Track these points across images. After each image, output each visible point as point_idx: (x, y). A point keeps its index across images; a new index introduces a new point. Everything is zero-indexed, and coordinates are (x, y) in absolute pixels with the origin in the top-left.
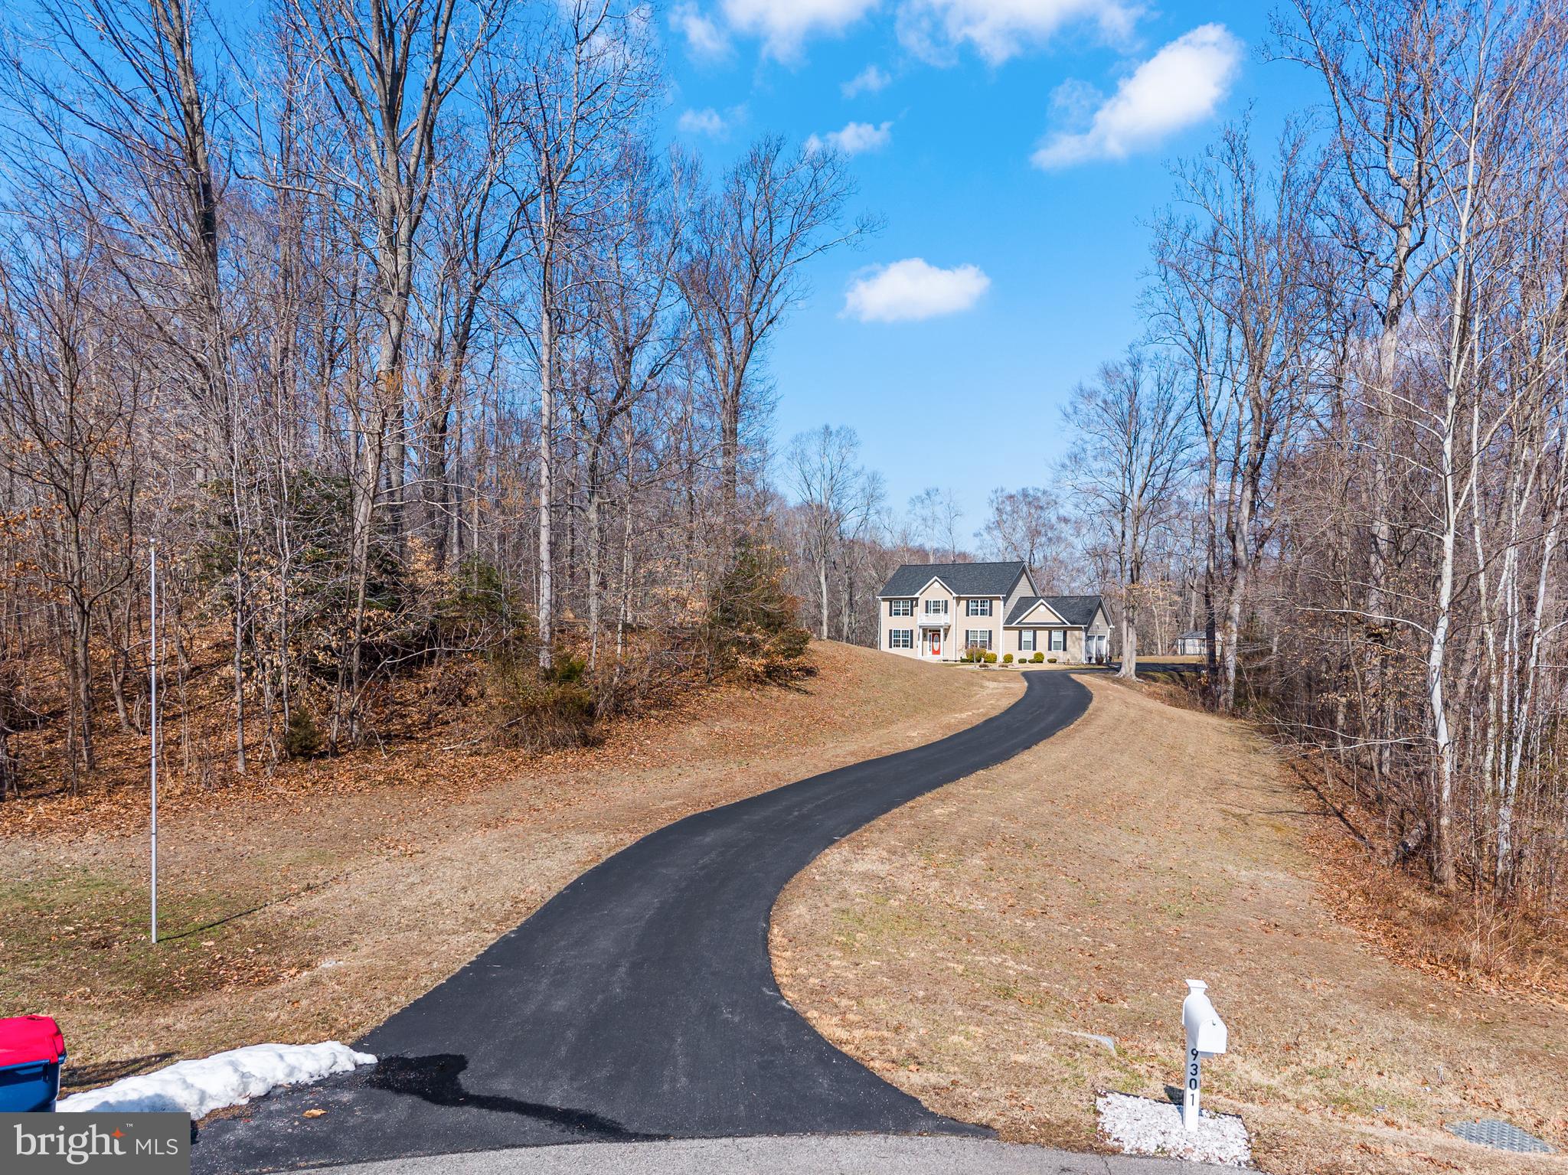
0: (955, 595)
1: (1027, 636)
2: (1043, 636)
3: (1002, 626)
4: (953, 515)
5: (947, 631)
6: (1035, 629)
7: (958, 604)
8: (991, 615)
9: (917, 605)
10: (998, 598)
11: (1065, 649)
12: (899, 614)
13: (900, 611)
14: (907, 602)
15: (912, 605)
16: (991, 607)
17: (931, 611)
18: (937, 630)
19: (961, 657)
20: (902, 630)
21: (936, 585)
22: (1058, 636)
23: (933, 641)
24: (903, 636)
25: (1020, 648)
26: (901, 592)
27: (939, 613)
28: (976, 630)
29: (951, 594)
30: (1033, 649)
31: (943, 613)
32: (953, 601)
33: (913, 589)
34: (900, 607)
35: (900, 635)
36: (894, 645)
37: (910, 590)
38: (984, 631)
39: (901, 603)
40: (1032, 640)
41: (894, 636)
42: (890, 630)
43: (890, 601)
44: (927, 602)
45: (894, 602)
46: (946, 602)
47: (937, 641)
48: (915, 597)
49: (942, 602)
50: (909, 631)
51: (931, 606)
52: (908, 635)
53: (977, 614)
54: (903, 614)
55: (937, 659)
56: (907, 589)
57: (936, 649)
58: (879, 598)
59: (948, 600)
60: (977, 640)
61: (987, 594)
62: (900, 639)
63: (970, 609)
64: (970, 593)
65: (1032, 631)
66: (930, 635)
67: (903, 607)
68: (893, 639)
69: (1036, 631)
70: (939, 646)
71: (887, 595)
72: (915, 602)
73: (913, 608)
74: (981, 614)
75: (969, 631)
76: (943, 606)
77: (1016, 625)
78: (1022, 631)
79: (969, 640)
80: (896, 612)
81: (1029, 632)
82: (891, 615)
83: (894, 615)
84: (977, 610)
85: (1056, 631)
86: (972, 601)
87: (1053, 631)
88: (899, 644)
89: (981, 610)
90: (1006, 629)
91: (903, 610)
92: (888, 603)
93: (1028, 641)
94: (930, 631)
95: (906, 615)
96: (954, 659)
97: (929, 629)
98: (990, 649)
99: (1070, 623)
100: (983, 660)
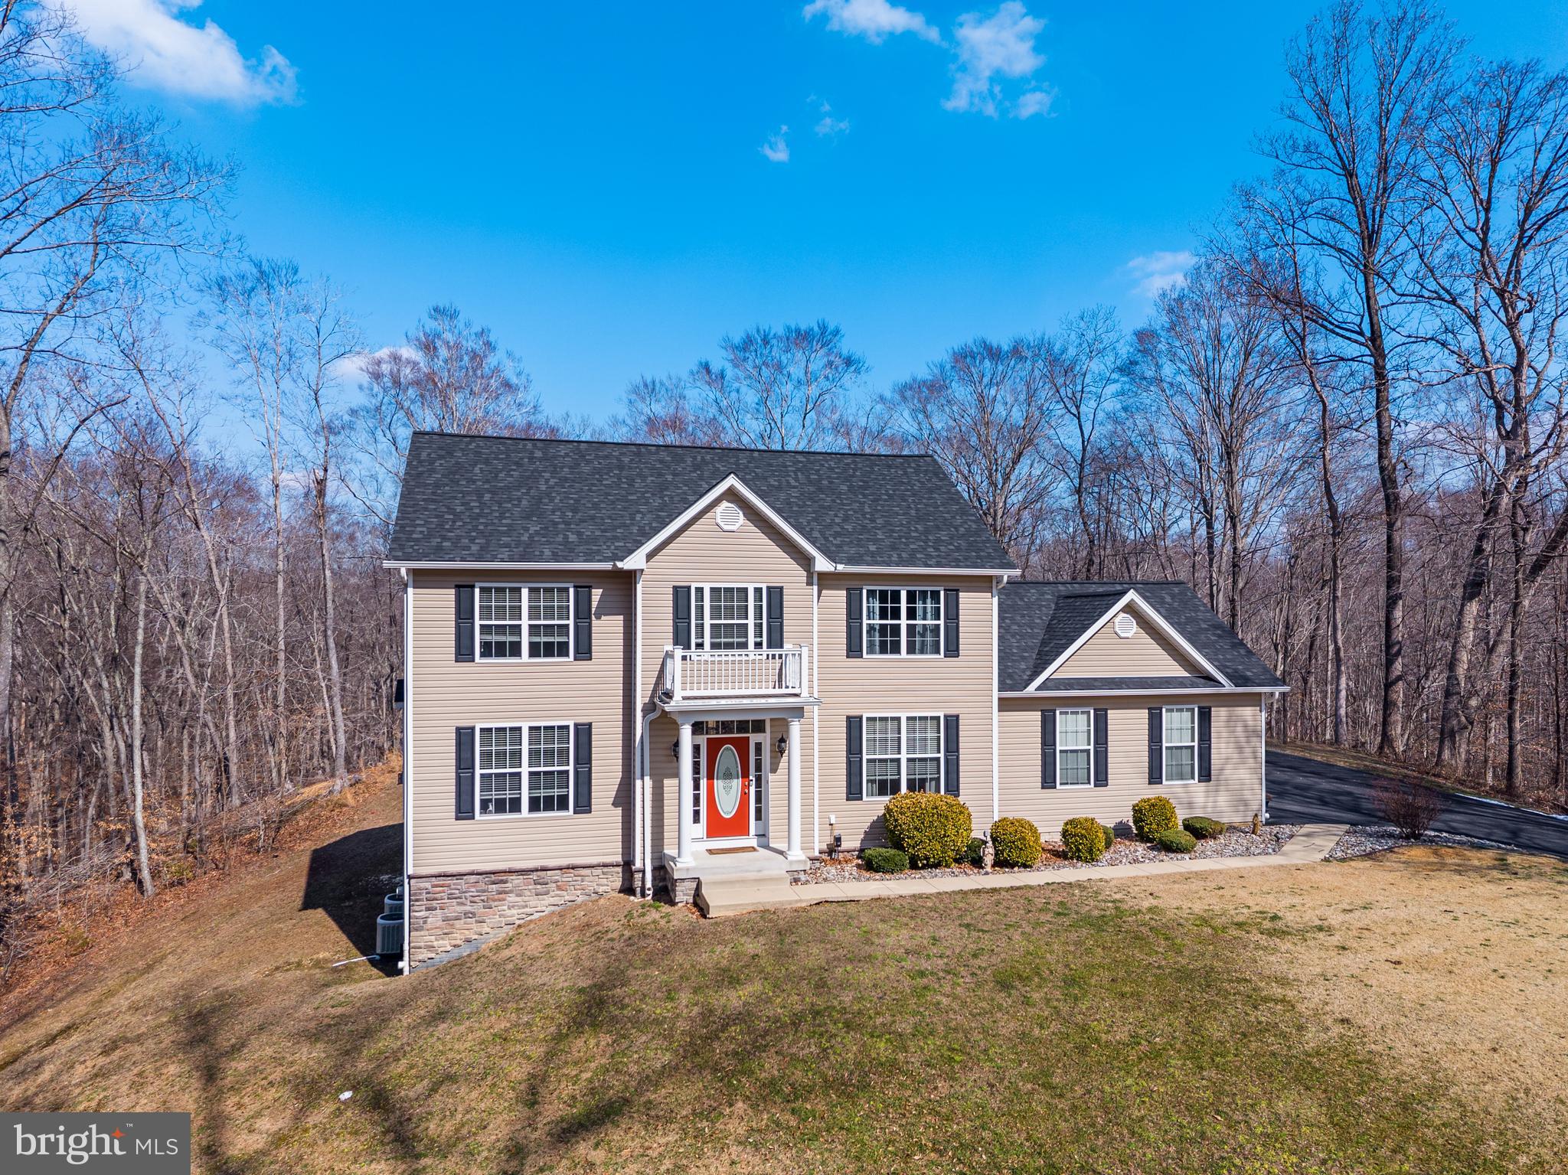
0: (822, 564)
1: (1075, 730)
2: (1128, 728)
3: (996, 694)
5: (785, 725)
6: (1105, 702)
7: (820, 601)
8: (953, 650)
9: (620, 606)
10: (984, 584)
11: (1206, 775)
12: (506, 649)
13: (520, 634)
14: (560, 590)
15: (594, 604)
16: (953, 617)
17: (700, 634)
18: (726, 726)
19: (838, 840)
20: (531, 728)
21: (729, 517)
22: (1179, 726)
23: (710, 777)
24: (534, 755)
25: (1048, 781)
26: (507, 546)
27: (744, 645)
28: (893, 719)
29: (806, 561)
30: (1096, 779)
31: (758, 645)
32: (808, 590)
33: (579, 534)
34: (516, 612)
35: (516, 755)
36: (485, 805)
37: (560, 538)
38: (925, 718)
39: (525, 592)
40: (1091, 747)
41: (486, 756)
42: (458, 730)
43: (462, 581)
44: (681, 595)
45: (482, 590)
46: (776, 595)
47: (728, 776)
48: (634, 561)
49: (758, 591)
50: (567, 727)
51: (700, 609)
52: (564, 753)
53: (896, 649)
54: (535, 650)
55: (777, 867)
56: (537, 533)
57: (727, 807)
58: (403, 568)
59: (781, 588)
60: (898, 761)
61: (939, 565)
62: (519, 774)
63: (865, 622)
64: (861, 556)
65: (1092, 712)
66: (696, 749)
67: (534, 613)
68: (478, 772)
69: (1106, 710)
70: (745, 796)
71: (438, 553)
72: (597, 594)
73: (595, 622)
74: (911, 649)
75: (861, 718)
76: (759, 609)
77: (1039, 689)
78: (1058, 712)
79: (865, 757)
80: (494, 638)
81: (1082, 713)
82: (464, 653)
83: (482, 655)
84: (896, 630)
85: (1175, 707)
86: (871, 593)
87: (1164, 710)
88: (508, 795)
89: (911, 629)
90: (1005, 705)
91: (534, 630)
92: (450, 594)
93: (1076, 751)
94: (696, 728)
95: (549, 654)
96: (817, 853)
97: (707, 719)
98: (953, 789)
99: (1231, 677)
100: (989, 853)
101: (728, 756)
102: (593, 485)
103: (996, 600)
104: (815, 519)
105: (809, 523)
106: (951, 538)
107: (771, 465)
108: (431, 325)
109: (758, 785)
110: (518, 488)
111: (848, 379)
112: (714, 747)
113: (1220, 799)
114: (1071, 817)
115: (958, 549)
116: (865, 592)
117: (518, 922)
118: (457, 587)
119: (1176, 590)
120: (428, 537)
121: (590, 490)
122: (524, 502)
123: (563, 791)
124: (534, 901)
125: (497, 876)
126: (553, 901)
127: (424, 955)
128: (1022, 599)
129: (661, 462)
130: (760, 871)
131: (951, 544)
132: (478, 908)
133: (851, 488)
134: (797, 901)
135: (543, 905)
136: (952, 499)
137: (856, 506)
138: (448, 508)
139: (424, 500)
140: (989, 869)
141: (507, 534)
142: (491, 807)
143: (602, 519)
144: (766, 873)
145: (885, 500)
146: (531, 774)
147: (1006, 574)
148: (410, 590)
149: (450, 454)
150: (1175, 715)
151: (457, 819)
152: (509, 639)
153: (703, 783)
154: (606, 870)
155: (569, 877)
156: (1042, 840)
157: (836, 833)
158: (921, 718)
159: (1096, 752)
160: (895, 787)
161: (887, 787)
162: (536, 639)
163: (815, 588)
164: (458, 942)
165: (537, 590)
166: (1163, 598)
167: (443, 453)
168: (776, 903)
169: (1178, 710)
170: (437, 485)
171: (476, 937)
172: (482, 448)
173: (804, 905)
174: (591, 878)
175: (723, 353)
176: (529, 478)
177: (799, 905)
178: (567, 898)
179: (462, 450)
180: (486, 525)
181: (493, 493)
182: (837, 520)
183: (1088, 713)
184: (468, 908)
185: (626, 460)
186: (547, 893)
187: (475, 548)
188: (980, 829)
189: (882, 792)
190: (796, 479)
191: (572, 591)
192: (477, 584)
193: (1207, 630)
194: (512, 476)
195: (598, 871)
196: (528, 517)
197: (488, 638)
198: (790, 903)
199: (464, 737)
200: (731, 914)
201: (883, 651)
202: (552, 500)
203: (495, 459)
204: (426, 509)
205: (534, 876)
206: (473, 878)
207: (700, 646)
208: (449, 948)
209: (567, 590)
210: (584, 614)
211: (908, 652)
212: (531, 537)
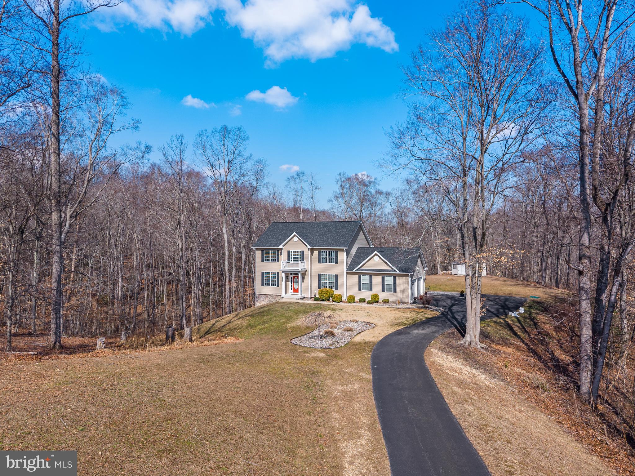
0: (309, 247)
1: (365, 280)
2: (377, 280)
3: (345, 271)
4: (314, 188)
5: (304, 274)
6: (371, 274)
7: (312, 254)
8: (337, 262)
9: (281, 254)
10: (342, 250)
11: (395, 291)
12: (268, 260)
13: (269, 258)
14: (275, 251)
15: (279, 253)
16: (337, 256)
17: (291, 259)
18: (296, 274)
19: (315, 295)
20: (271, 273)
21: (295, 239)
22: (389, 280)
23: (293, 282)
24: (271, 277)
25: (360, 289)
26: (268, 244)
27: (298, 261)
28: (326, 275)
29: (307, 246)
30: (370, 290)
31: (300, 261)
32: (308, 251)
33: (280, 241)
34: (269, 255)
35: (269, 276)
36: (265, 284)
38: (332, 275)
39: (270, 251)
40: (369, 283)
41: (265, 276)
43: (262, 250)
44: (289, 252)
45: (265, 251)
46: (303, 252)
47: (296, 282)
48: (281, 247)
49: (300, 252)
50: (276, 273)
51: (291, 255)
52: (275, 277)
53: (327, 262)
54: (272, 260)
55: (296, 297)
56: (274, 241)
57: (296, 288)
58: (254, 248)
60: (327, 283)
61: (334, 247)
62: (269, 280)
63: (321, 257)
64: (321, 245)
66: (292, 277)
67: (271, 255)
68: (264, 279)
69: (372, 276)
70: (298, 286)
72: (280, 251)
73: (279, 257)
74: (329, 262)
75: (320, 274)
76: (300, 255)
77: (356, 270)
78: (361, 276)
79: (321, 281)
82: (263, 261)
83: (265, 261)
84: (327, 259)
86: (322, 252)
87: (385, 277)
88: (268, 283)
89: (329, 258)
90: (347, 273)
91: (271, 257)
92: (261, 251)
93: (366, 284)
94: (291, 274)
95: (273, 261)
96: (309, 297)
97: (290, 273)
98: (337, 289)
99: (399, 270)
100: (331, 299)
101: (296, 279)
103: (345, 253)
112: (294, 277)
117: (270, 303)
120: (260, 243)
123: (275, 283)
124: (272, 300)
125: (267, 295)
126: (274, 300)
132: (264, 300)
133: (335, 231)
136: (352, 232)
138: (266, 237)
139: (264, 236)
140: (331, 302)
141: (270, 242)
146: (271, 280)
148: (256, 251)
149: (274, 227)
151: (262, 286)
155: (276, 297)
160: (326, 287)
163: (310, 251)
165: (272, 251)
169: (388, 277)
170: (268, 233)
171: (264, 304)
172: (280, 225)
179: (277, 226)
180: (269, 240)
181: (274, 234)
183: (368, 276)
187: (264, 245)
189: (324, 288)
195: (280, 296)
197: (266, 258)
199: (263, 273)
201: (325, 262)
205: (271, 296)
206: (264, 295)
207: (291, 261)
208: (260, 306)
210: (278, 255)
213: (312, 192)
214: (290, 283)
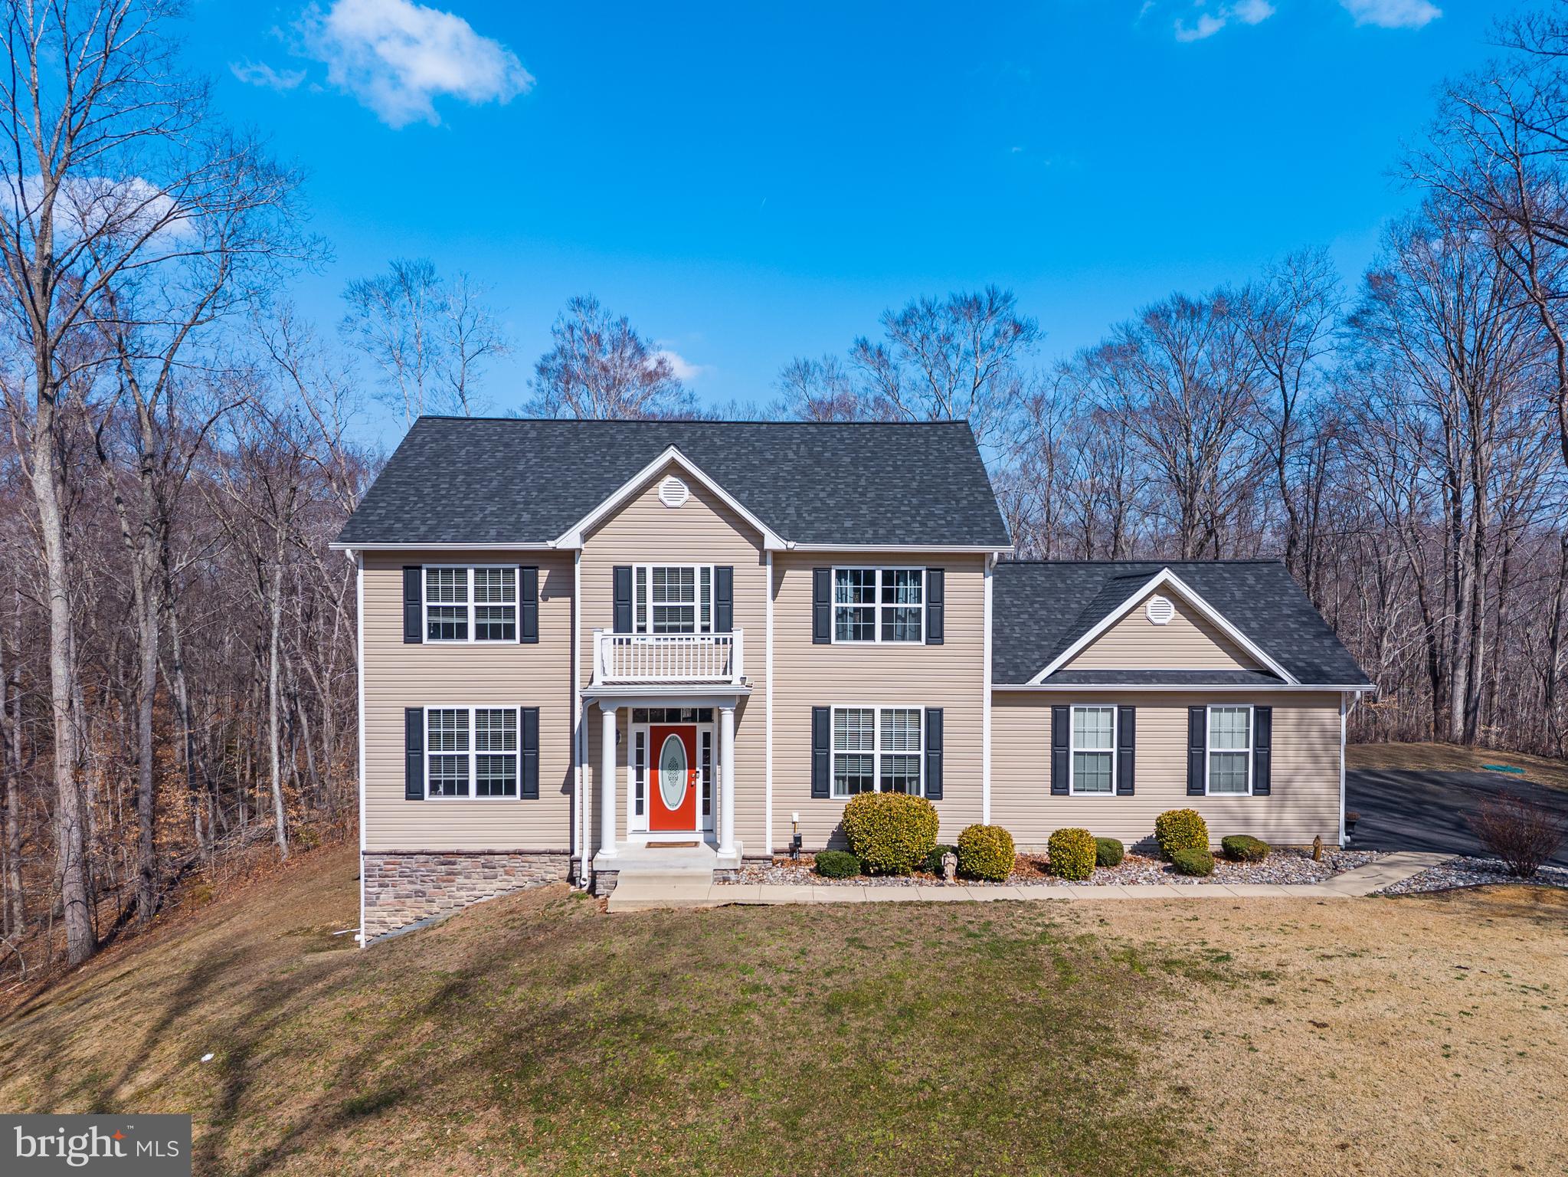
0: (773, 542)
1: (1094, 730)
2: (1161, 728)
3: (988, 687)
4: (469, 349)
6: (1133, 696)
7: (779, 582)
8: (936, 636)
9: (565, 589)
10: (976, 562)
11: (1263, 786)
12: (453, 631)
13: (466, 616)
14: (506, 571)
15: (541, 586)
16: (936, 599)
17: (642, 616)
18: (674, 715)
19: (798, 840)
20: (478, 711)
21: (672, 492)
22: (1230, 729)
23: (654, 766)
24: (481, 738)
25: (1059, 785)
26: (457, 526)
27: (691, 629)
28: (866, 711)
29: (757, 539)
30: (1119, 787)
31: (705, 629)
32: (760, 570)
33: (534, 513)
34: (462, 594)
35: (463, 738)
36: (434, 786)
37: (512, 519)
38: (903, 712)
39: (471, 573)
40: (1115, 750)
41: (434, 736)
42: (408, 710)
43: (411, 564)
44: (621, 576)
45: (429, 571)
46: (725, 576)
47: (673, 766)
48: (569, 540)
49: (705, 571)
50: (514, 711)
51: (642, 590)
52: (510, 737)
53: (869, 634)
54: (481, 632)
56: (492, 513)
57: (673, 799)
58: (349, 550)
59: (731, 568)
60: (871, 757)
61: (917, 542)
62: (467, 756)
63: (834, 605)
64: (831, 532)
65: (1116, 709)
66: (640, 737)
67: (480, 594)
68: (427, 753)
69: (1133, 708)
70: (691, 788)
71: (386, 535)
72: (543, 575)
73: (541, 604)
74: (888, 635)
75: (828, 709)
76: (705, 591)
77: (1045, 681)
78: (1072, 709)
79: (833, 752)
80: (441, 620)
81: (1104, 710)
82: (412, 635)
83: (431, 636)
84: (869, 614)
85: (1224, 706)
86: (841, 574)
87: (1209, 709)
88: (456, 777)
89: (888, 613)
90: (1000, 699)
91: (481, 610)
92: (398, 575)
93: (1096, 754)
94: (640, 716)
95: (496, 636)
96: (769, 852)
97: (632, 706)
98: (935, 790)
99: (1296, 672)
100: (950, 862)
101: (673, 744)
102: (574, 464)
103: (989, 581)
104: (797, 495)
105: (788, 499)
106: (946, 512)
107: (774, 438)
108: (571, 317)
109: (706, 777)
110: (494, 469)
111: (1019, 349)
112: (658, 736)
113: (1286, 816)
114: (1059, 828)
115: (949, 524)
116: (833, 572)
117: (467, 904)
118: (405, 568)
119: (1265, 570)
120: (382, 519)
121: (567, 470)
122: (495, 483)
123: (509, 776)
124: (481, 884)
125: (448, 857)
126: (503, 885)
127: (378, 930)
128: (1064, 581)
129: (656, 438)
130: (684, 868)
131: (944, 518)
132: (429, 888)
133: (854, 463)
134: (703, 902)
135: (490, 889)
136: (967, 469)
137: (850, 480)
138: (417, 490)
139: (397, 483)
140: (950, 880)
141: (461, 515)
142: (441, 789)
143: (566, 498)
144: (689, 871)
145: (889, 472)
146: (478, 757)
147: (995, 551)
148: (361, 572)
149: (445, 437)
150: (1226, 716)
151: (407, 798)
152: (455, 620)
153: (647, 772)
154: (553, 857)
155: (516, 862)
156: (1017, 850)
157: (798, 831)
158: (898, 711)
159: (1120, 755)
160: (868, 784)
161: (859, 785)
162: (482, 621)
163: (769, 568)
164: (409, 920)
165: (483, 571)
166: (1244, 580)
167: (437, 436)
168: (684, 901)
169: (1227, 710)
170: (416, 469)
171: (426, 916)
172: (479, 430)
173: (710, 906)
174: (539, 865)
175: (884, 329)
176: (512, 458)
177: (705, 905)
178: (514, 883)
179: (459, 433)
180: (445, 506)
181: (467, 474)
182: (822, 495)
183: (1112, 710)
184: (418, 887)
185: (620, 437)
186: (495, 877)
187: (423, 529)
188: (947, 836)
189: (853, 790)
190: (796, 453)
191: (517, 571)
192: (424, 566)
193: (1289, 616)
194: (493, 457)
195: (546, 858)
196: (490, 498)
197: (435, 619)
198: (696, 902)
199: (413, 717)
200: (630, 910)
201: (856, 637)
202: (523, 480)
203: (486, 440)
204: (395, 492)
205: (482, 859)
206: (422, 858)
207: (642, 629)
208: (400, 925)
209: (512, 571)
210: (530, 597)
211: (884, 639)
212: (485, 516)
213: (460, 364)
214: (631, 772)
